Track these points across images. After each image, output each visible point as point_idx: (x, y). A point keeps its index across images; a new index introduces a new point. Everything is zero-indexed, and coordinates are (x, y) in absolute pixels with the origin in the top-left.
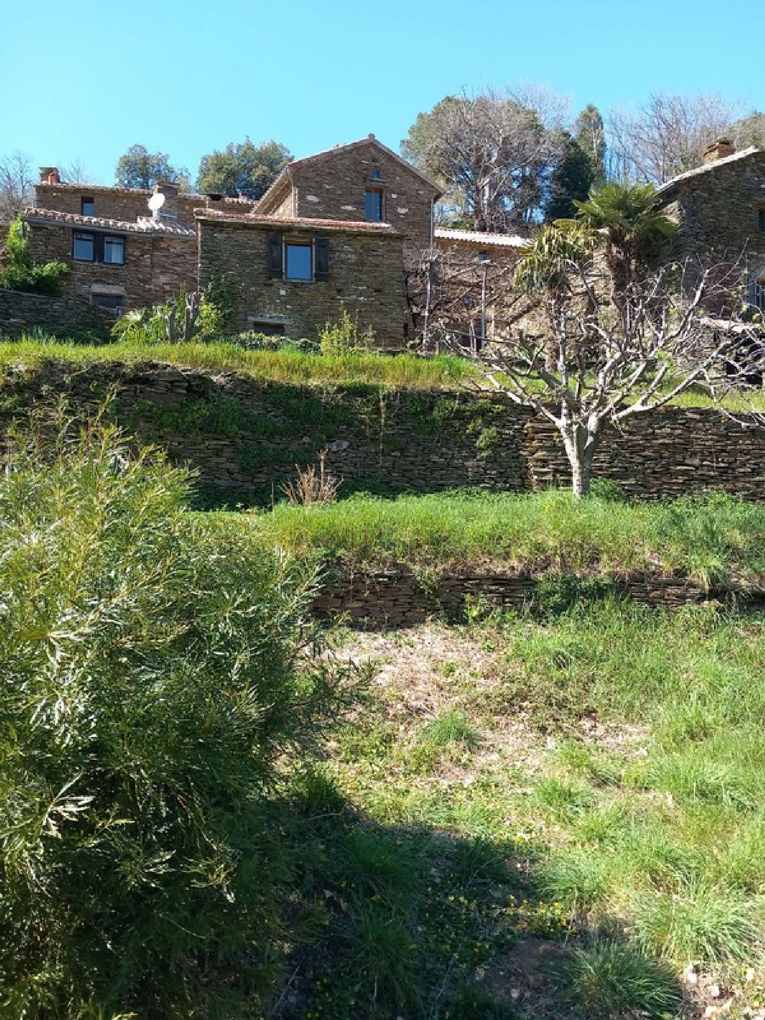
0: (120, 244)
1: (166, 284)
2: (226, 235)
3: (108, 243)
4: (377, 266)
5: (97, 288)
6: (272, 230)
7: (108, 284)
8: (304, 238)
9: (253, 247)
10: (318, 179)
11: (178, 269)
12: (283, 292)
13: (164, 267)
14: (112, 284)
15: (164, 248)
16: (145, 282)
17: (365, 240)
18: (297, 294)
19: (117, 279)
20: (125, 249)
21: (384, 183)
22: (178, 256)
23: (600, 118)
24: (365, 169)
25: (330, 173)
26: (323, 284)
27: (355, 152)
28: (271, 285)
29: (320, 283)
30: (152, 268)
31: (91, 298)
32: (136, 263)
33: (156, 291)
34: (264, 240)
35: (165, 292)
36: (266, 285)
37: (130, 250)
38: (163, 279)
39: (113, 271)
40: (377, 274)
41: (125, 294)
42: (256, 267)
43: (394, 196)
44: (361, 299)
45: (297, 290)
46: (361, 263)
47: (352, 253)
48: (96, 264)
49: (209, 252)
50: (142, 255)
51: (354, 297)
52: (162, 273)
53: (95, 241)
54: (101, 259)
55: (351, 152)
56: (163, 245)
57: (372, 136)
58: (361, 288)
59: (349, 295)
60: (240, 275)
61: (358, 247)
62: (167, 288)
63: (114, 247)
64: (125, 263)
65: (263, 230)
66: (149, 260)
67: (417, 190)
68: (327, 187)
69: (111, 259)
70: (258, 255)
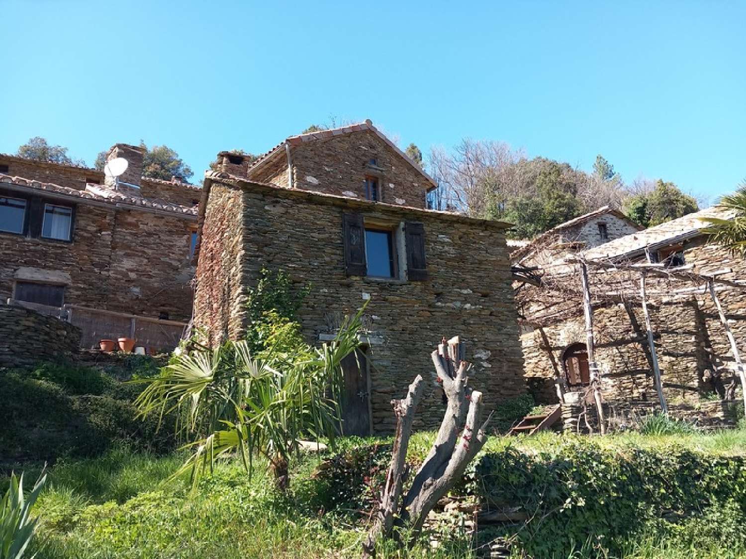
0: (68, 215)
1: (132, 271)
2: (282, 210)
3: (47, 211)
4: (480, 262)
5: (26, 273)
6: (346, 208)
7: (45, 267)
8: (390, 221)
9: (321, 230)
10: (317, 159)
11: (150, 252)
12: (366, 296)
13: (129, 247)
14: (50, 268)
15: (130, 224)
16: (102, 266)
17: (464, 229)
18: (385, 300)
19: (59, 262)
20: (73, 221)
21: (382, 171)
22: (150, 234)
23: (421, 154)
24: (363, 155)
25: (330, 155)
26: (418, 286)
27: (352, 136)
28: (349, 286)
29: (413, 284)
30: (113, 248)
31: (14, 286)
32: (91, 241)
33: (116, 279)
34: (336, 220)
35: (130, 281)
36: (342, 285)
37: (82, 223)
38: (127, 264)
39: (52, 251)
40: (481, 274)
41: (69, 282)
42: (327, 259)
43: (392, 186)
44: (468, 306)
45: (384, 293)
46: (462, 259)
47: (449, 244)
48: (28, 239)
49: (258, 232)
50: (100, 231)
51: (458, 304)
52: (127, 255)
53: (29, 208)
54: (36, 233)
55: (349, 135)
56: (130, 219)
57: (368, 121)
58: (465, 292)
59: (452, 301)
60: (303, 269)
61: (457, 237)
62: (133, 275)
63: (56, 217)
64: (72, 239)
65: (334, 205)
66: (109, 238)
67: (412, 182)
68: (326, 169)
69: (50, 234)
70: (329, 242)
